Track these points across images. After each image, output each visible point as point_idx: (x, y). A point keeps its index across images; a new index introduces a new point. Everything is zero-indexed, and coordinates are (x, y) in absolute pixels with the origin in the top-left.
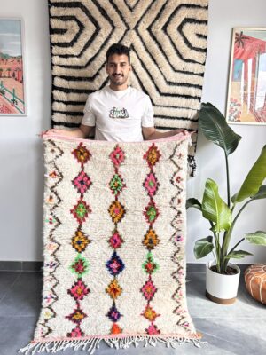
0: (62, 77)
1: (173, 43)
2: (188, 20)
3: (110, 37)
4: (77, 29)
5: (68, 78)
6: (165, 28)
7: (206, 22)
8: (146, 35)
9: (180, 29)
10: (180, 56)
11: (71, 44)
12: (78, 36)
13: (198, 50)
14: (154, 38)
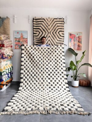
0: (36, 42)
1: (57, 36)
2: (60, 31)
3: (45, 34)
4: (39, 33)
5: (37, 42)
6: (56, 33)
7: (64, 31)
8: (52, 34)
9: (59, 33)
10: (59, 38)
11: (37, 36)
12: (39, 34)
13: (62, 36)
14: (54, 35)
